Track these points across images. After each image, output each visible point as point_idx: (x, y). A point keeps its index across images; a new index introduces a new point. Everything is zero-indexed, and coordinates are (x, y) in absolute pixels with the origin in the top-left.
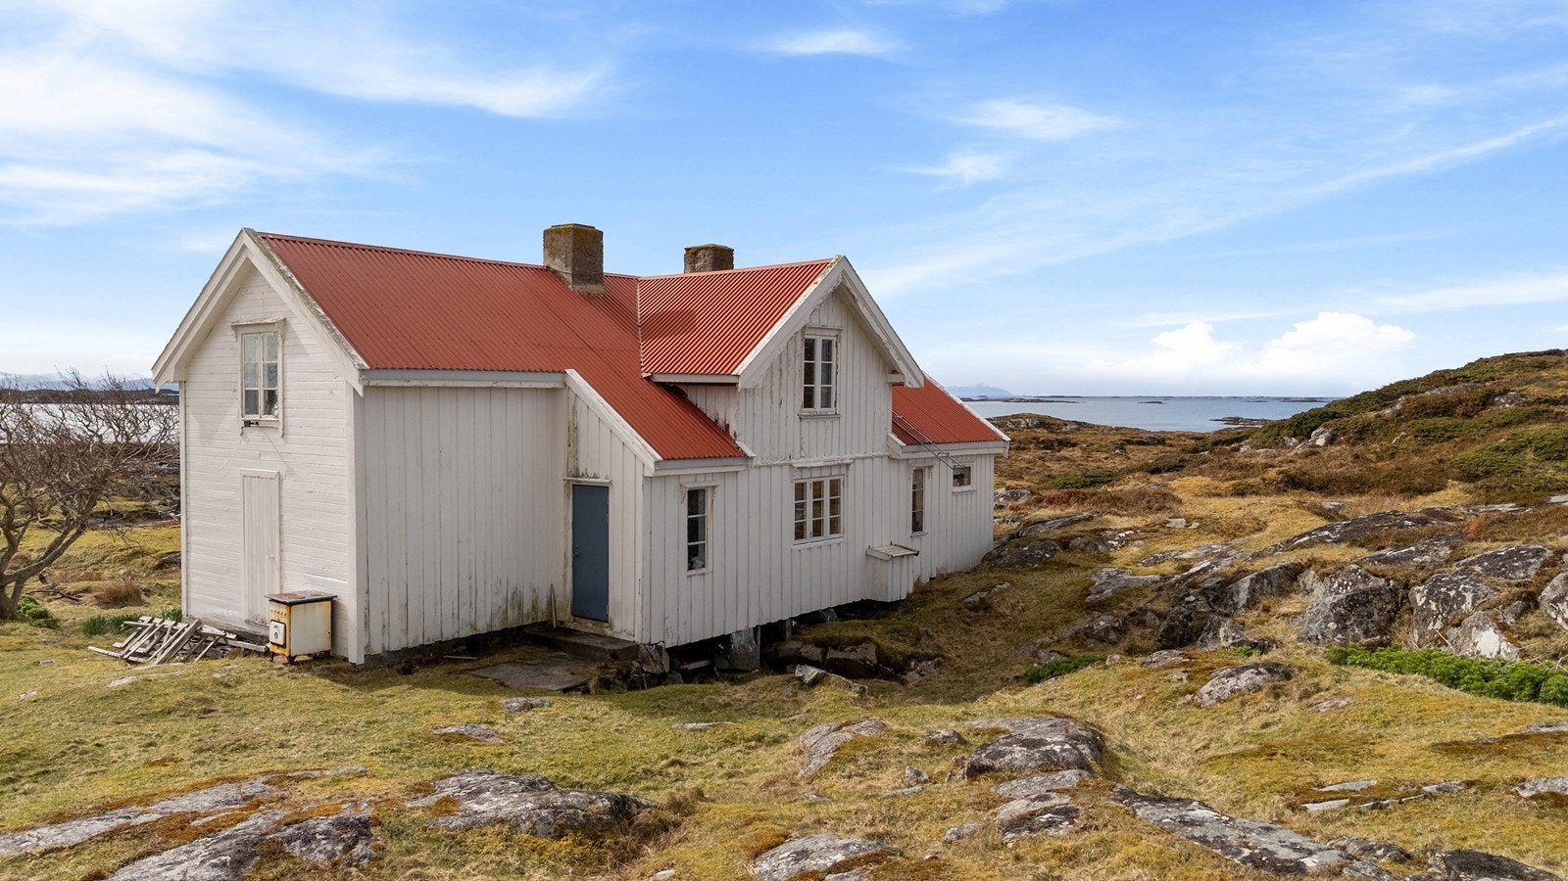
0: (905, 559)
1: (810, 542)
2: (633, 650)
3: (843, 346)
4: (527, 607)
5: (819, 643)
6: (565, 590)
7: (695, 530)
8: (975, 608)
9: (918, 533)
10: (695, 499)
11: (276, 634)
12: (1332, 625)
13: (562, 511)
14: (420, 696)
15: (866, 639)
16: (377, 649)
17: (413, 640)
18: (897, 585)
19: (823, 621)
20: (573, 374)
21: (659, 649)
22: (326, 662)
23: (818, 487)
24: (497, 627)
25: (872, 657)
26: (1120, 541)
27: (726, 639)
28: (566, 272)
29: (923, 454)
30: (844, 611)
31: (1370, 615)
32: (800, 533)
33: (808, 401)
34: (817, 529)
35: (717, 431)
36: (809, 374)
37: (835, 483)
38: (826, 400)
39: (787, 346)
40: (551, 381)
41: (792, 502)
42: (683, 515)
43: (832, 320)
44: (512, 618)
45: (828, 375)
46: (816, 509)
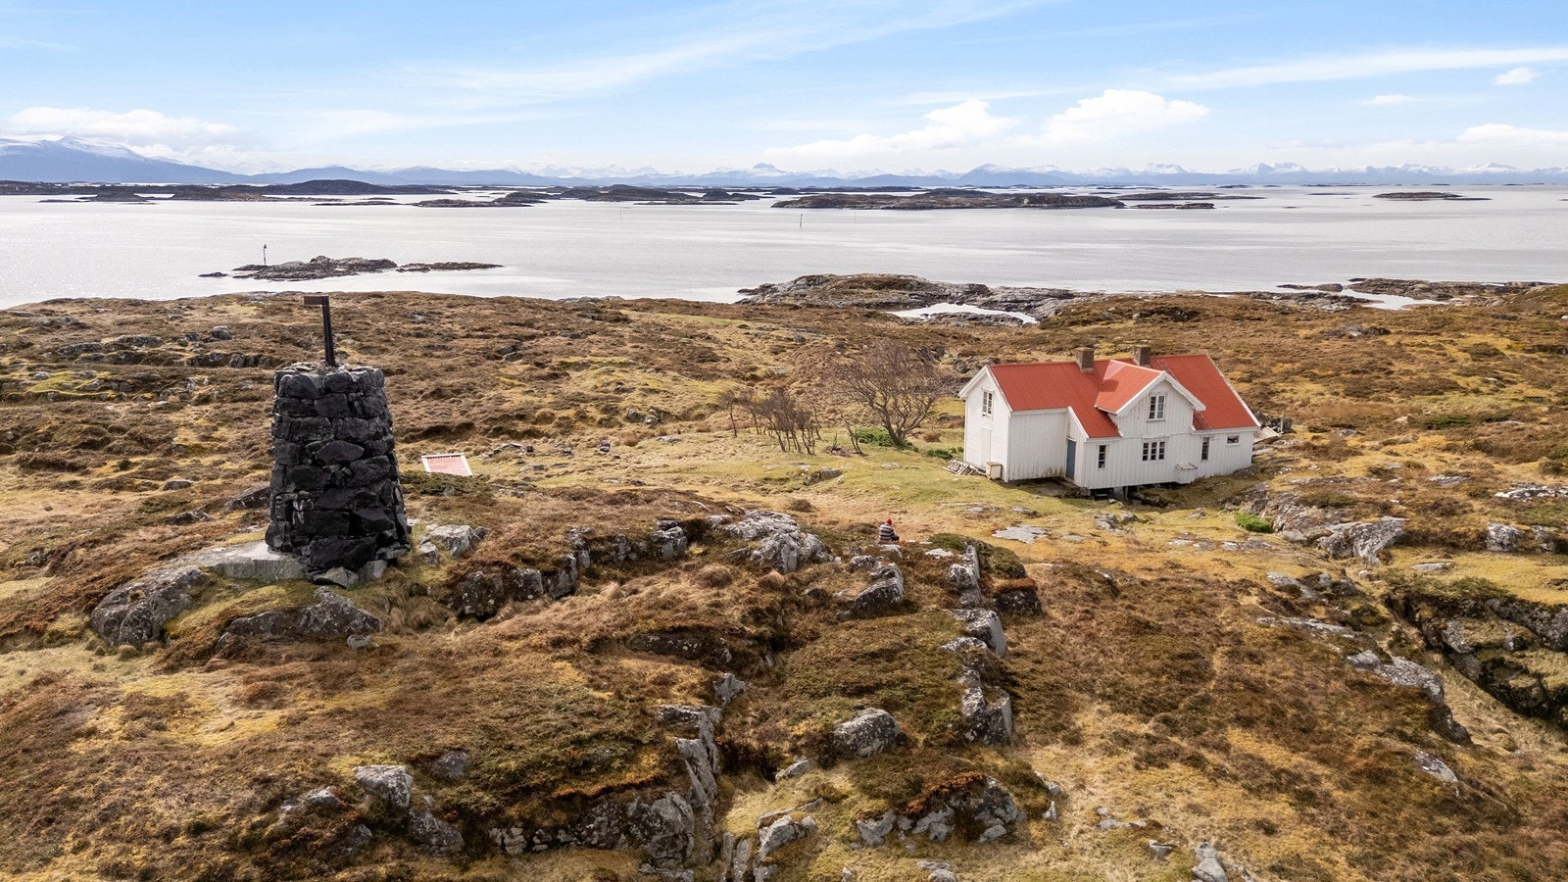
0: (1190, 470)
1: (1150, 462)
2: (1079, 488)
3: (1168, 397)
4: (1054, 471)
5: (1146, 495)
6: (1065, 469)
7: (1102, 457)
8: (1207, 490)
9: (1205, 460)
10: (1102, 448)
11: (988, 472)
12: (1250, 508)
13: (1066, 446)
14: (1020, 492)
15: (1157, 495)
16: (1011, 479)
17: (1021, 477)
18: (1187, 478)
19: (1154, 487)
20: (1070, 408)
21: (1086, 488)
22: (999, 480)
23: (1154, 445)
24: (1044, 477)
25: (1157, 501)
26: (1283, 472)
27: (1112, 489)
28: (1080, 365)
29: (1206, 433)
30: (1165, 485)
32: (1145, 458)
33: (1152, 415)
34: (1153, 458)
35: (1114, 427)
36: (1153, 407)
37: (1162, 444)
38: (1160, 415)
39: (1140, 401)
40: (1063, 410)
41: (1142, 449)
42: (1097, 452)
43: (1163, 390)
44: (1049, 475)
45: (1161, 407)
46: (1153, 451)
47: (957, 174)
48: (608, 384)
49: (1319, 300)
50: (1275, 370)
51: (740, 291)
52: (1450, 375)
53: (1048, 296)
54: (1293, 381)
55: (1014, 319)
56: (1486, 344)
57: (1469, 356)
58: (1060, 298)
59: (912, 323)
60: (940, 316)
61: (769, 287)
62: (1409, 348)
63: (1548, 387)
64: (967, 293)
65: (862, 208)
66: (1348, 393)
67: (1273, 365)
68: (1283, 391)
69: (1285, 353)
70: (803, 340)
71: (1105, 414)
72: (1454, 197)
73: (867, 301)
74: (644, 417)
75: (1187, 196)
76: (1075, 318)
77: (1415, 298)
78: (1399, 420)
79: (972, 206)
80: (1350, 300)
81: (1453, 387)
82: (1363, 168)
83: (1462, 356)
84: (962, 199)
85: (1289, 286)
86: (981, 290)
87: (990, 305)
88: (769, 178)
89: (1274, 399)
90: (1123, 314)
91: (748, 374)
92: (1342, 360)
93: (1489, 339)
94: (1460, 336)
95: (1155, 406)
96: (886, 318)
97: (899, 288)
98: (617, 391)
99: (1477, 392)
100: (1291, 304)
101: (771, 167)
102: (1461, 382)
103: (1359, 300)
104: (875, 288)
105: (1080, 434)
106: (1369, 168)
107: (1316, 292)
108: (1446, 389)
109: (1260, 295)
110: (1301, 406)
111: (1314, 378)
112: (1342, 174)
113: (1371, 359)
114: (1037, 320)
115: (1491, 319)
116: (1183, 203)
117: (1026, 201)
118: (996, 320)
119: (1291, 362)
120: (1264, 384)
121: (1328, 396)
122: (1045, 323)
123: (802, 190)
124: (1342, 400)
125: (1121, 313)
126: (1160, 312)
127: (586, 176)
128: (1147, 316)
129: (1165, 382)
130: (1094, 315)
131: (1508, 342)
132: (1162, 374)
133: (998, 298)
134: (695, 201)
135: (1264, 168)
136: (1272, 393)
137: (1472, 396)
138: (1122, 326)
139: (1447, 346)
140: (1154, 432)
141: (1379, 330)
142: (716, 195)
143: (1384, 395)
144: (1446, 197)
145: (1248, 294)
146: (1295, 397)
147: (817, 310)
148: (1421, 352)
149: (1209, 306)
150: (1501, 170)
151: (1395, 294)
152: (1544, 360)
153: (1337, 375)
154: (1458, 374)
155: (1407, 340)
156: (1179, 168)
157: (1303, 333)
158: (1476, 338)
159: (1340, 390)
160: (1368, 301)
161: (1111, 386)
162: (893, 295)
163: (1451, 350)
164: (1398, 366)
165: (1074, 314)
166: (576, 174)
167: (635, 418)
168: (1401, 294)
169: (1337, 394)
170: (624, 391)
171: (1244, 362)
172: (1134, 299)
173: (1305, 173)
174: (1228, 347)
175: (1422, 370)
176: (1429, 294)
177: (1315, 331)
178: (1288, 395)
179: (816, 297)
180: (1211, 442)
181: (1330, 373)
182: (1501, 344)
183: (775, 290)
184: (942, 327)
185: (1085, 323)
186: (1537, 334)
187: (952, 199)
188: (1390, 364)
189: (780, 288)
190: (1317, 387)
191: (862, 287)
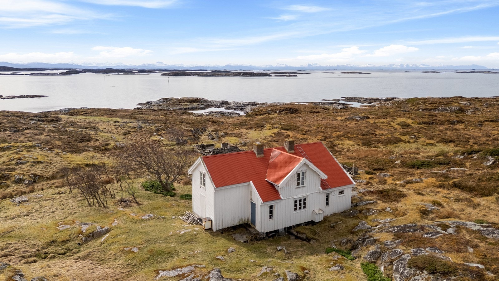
0: (321, 214)
1: (298, 211)
2: (258, 233)
3: (307, 173)
4: (243, 220)
5: (297, 232)
6: (250, 218)
7: (271, 212)
8: (332, 227)
9: (327, 206)
10: (271, 207)
11: (204, 224)
12: (369, 256)
13: (250, 205)
15: (305, 233)
16: (218, 229)
17: (224, 227)
18: (319, 218)
19: (301, 225)
20: (251, 182)
21: (263, 233)
22: (210, 230)
23: (300, 201)
24: (238, 224)
25: (305, 237)
26: (372, 213)
27: (278, 230)
28: (256, 153)
29: (327, 191)
30: (307, 224)
31: (375, 256)
32: (296, 209)
33: (298, 184)
34: (300, 208)
35: (277, 193)
36: (299, 179)
37: (305, 200)
38: (303, 183)
39: (292, 177)
40: (247, 184)
41: (294, 204)
42: (268, 210)
43: (304, 169)
44: (241, 223)
45: (303, 179)
46: (300, 204)
47: (221, 66)
48: (13, 160)
49: (335, 104)
50: (334, 135)
51: (138, 104)
52: (397, 135)
53: (248, 105)
54: (341, 140)
55: (237, 113)
56: (404, 122)
57: (400, 127)
58: (252, 105)
59: (200, 116)
60: (210, 113)
61: (149, 102)
62: (378, 124)
63: (433, 139)
64: (221, 104)
65: (190, 76)
66: (364, 144)
67: (332, 133)
68: (339, 144)
69: (336, 128)
70: (141, 128)
71: (272, 185)
72: (361, 73)
73: (185, 107)
74: (24, 180)
75: (289, 73)
76: (257, 113)
77: (362, 103)
78: (397, 162)
79: (225, 76)
80: (343, 104)
81: (401, 141)
82: (336, 65)
83: (398, 127)
84: (222, 73)
85: (324, 100)
86: (226, 103)
87: (229, 108)
88: (161, 66)
89: (336, 148)
90: (274, 111)
91: (104, 148)
92: (357, 130)
93: (404, 119)
94: (394, 119)
95: (300, 178)
96: (190, 114)
97: (197, 102)
98: (17, 164)
99: (409, 142)
100: (326, 106)
101: (162, 63)
102: (403, 138)
103: (346, 104)
104: (188, 102)
105: (257, 199)
106: (337, 65)
107: (333, 102)
108: (398, 141)
109: (316, 103)
110: (347, 151)
111: (349, 138)
112: (330, 67)
113: (368, 129)
114: (245, 113)
115: (403, 112)
116: (288, 75)
117: (242, 74)
118: (230, 114)
119: (339, 131)
120: (331, 141)
121: (356, 146)
122: (247, 115)
123: (172, 70)
124: (361, 147)
125: (273, 111)
126: (286, 110)
127: (98, 65)
128: (281, 112)
129: (305, 164)
130: (264, 112)
131: (411, 121)
132: (303, 160)
133: (231, 105)
134: (134, 73)
135: (309, 65)
136: (335, 146)
137: (408, 144)
138: (273, 116)
139: (391, 123)
140: (300, 195)
141: (366, 117)
142: (142, 72)
143: (377, 145)
144: (359, 73)
145: (312, 103)
146: (344, 147)
147: (163, 111)
148: (383, 126)
149: (301, 108)
150: (371, 66)
151: (356, 102)
152: (426, 128)
153: (357, 137)
154: (401, 135)
155: (377, 121)
156: (286, 65)
157: (339, 118)
158: (400, 120)
159: (360, 143)
160: (349, 105)
161: (274, 165)
162: (195, 105)
163: (393, 124)
164: (378, 132)
165: (257, 112)
166: (95, 65)
167: (19, 181)
168: (358, 102)
169: (359, 145)
170: (21, 163)
171: (321, 132)
172: (277, 105)
173: (320, 66)
174: (314, 125)
175: (387, 134)
176: (366, 102)
177: (343, 118)
178: (341, 146)
179: (166, 106)
180: (330, 196)
181: (355, 136)
182: (410, 121)
183: (151, 104)
184: (210, 117)
185: (261, 115)
186: (420, 117)
187: (219, 73)
188: (375, 131)
189: (153, 103)
190: (351, 142)
191: (183, 102)
